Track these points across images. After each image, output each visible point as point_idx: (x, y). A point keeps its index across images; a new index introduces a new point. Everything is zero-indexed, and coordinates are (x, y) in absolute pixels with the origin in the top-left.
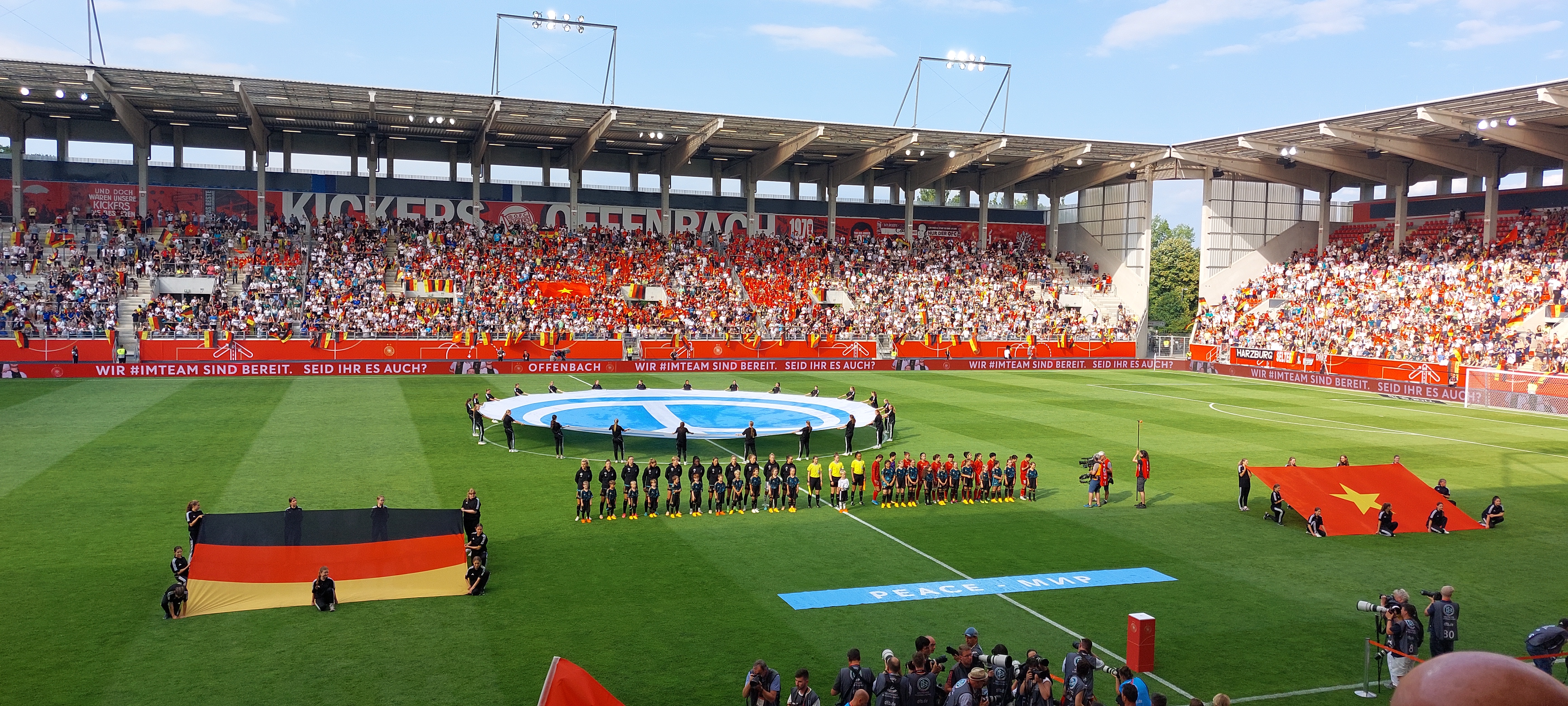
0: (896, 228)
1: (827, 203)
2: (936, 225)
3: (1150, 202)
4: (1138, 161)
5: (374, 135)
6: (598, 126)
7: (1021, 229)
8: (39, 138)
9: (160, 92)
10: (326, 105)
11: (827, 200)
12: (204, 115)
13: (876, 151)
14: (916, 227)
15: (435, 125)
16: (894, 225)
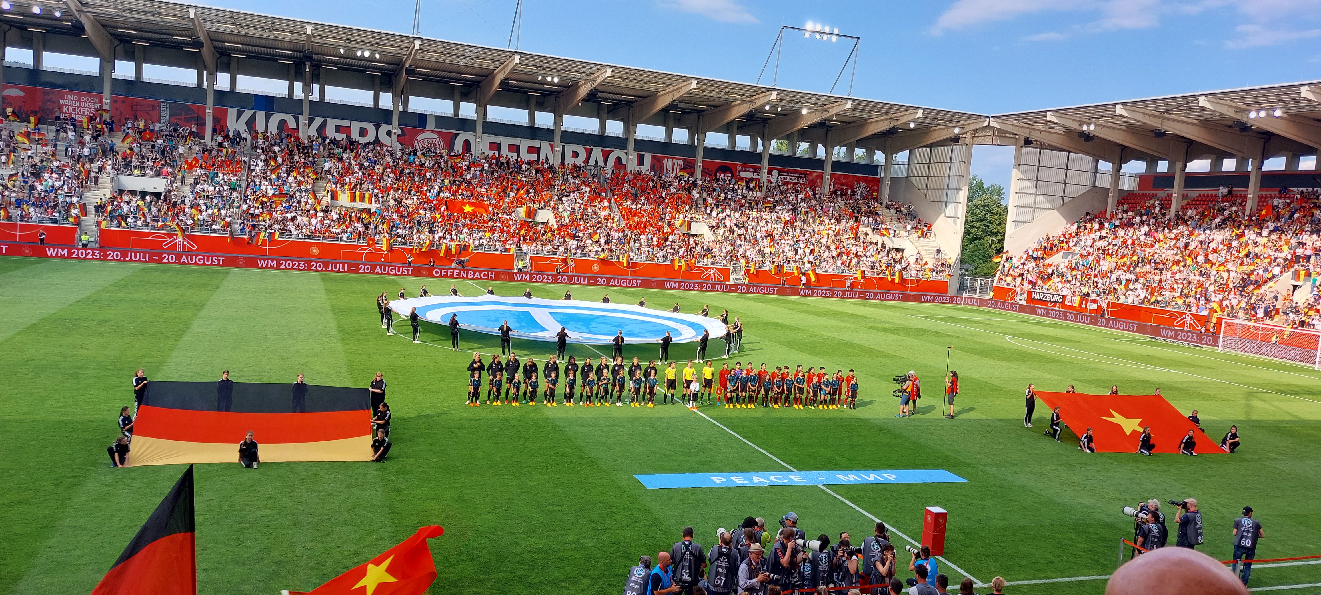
0: (753, 172)
1: (696, 147)
2: (787, 172)
3: (969, 163)
4: (962, 127)
5: (309, 63)
6: (504, 68)
7: (858, 179)
8: (18, 47)
9: (125, 14)
10: (269, 34)
11: (696, 144)
12: (162, 36)
13: (740, 104)
14: (770, 172)
15: (362, 58)
16: (752, 170)
